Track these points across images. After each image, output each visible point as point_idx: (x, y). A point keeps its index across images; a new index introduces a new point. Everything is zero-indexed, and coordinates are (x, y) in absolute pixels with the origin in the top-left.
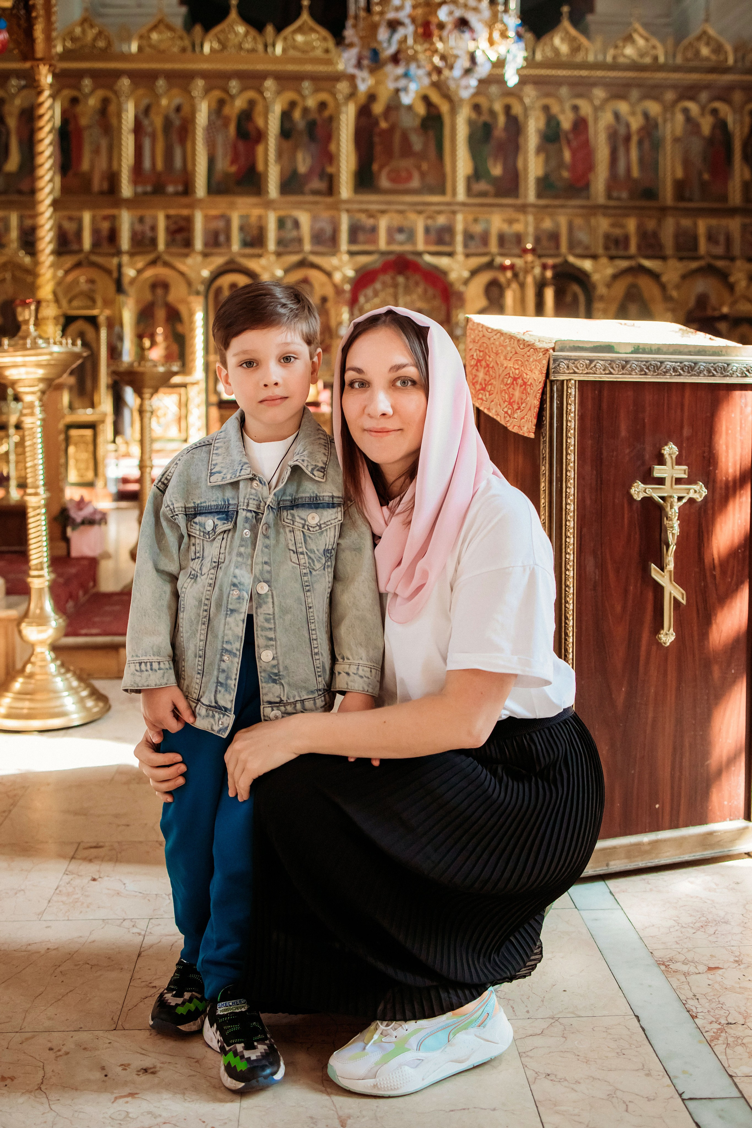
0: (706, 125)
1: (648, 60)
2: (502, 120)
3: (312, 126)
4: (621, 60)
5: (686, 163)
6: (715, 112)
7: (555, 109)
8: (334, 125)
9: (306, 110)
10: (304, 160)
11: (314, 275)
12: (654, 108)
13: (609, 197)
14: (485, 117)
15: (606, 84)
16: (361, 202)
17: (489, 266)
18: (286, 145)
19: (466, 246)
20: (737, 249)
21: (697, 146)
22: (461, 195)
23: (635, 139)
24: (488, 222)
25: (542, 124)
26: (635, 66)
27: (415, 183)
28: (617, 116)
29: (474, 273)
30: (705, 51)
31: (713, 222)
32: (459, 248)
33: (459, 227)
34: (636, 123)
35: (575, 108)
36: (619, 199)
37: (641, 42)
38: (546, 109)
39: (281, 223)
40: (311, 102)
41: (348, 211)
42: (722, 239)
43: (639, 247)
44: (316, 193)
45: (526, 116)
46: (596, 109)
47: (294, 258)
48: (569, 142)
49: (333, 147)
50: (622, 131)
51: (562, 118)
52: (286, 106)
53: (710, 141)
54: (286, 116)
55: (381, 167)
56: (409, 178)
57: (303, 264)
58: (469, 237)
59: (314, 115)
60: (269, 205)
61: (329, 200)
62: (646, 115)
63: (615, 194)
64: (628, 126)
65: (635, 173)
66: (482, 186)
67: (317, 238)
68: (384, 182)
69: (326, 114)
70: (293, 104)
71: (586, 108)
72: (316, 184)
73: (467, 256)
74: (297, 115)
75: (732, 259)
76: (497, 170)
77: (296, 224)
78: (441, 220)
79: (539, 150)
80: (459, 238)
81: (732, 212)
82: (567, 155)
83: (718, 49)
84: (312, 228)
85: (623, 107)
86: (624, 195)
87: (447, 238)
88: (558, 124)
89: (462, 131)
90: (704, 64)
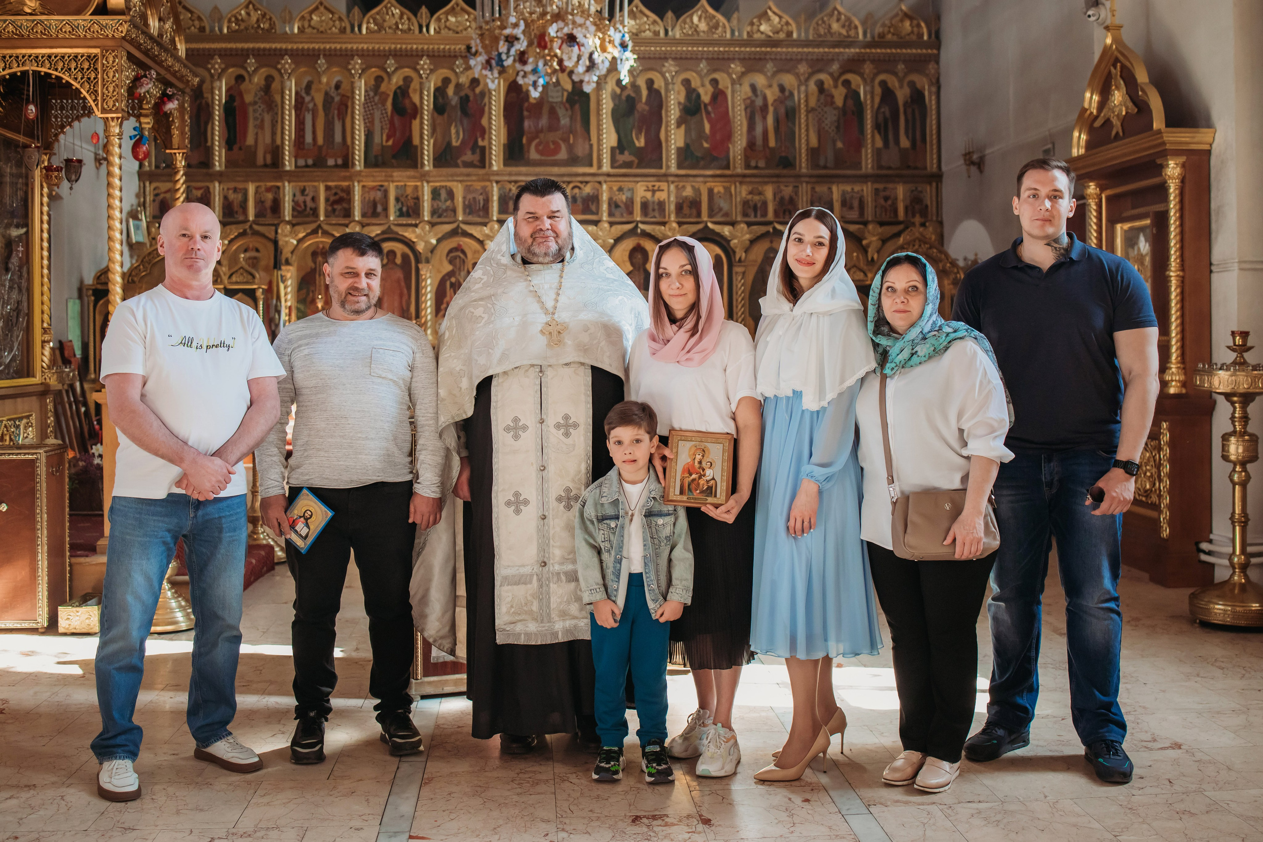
0: (839, 95)
1: (782, 36)
2: (645, 93)
3: (464, 101)
4: (757, 36)
5: (821, 134)
6: (847, 83)
7: (695, 83)
8: (486, 100)
9: (458, 86)
10: (457, 133)
11: (466, 242)
12: (788, 80)
13: (748, 166)
14: (630, 92)
15: (743, 60)
16: (510, 174)
17: (633, 232)
18: (439, 119)
19: (610, 214)
20: (869, 214)
22: (606, 168)
23: (771, 109)
24: (632, 190)
25: (682, 98)
26: (770, 42)
27: (563, 155)
28: (753, 88)
29: (618, 240)
30: (835, 26)
31: (848, 188)
32: (605, 217)
33: (605, 197)
34: (772, 95)
35: (715, 82)
36: (756, 167)
37: (776, 20)
38: (687, 83)
39: (435, 193)
40: (464, 80)
41: (497, 182)
42: (856, 204)
43: (776, 213)
44: (467, 165)
45: (667, 91)
46: (733, 83)
47: (448, 228)
48: (708, 113)
49: (484, 122)
50: (759, 102)
51: (701, 91)
52: (439, 84)
53: (844, 111)
54: (440, 92)
55: (530, 141)
56: (557, 150)
57: (454, 233)
58: (614, 205)
59: (466, 91)
60: (424, 177)
61: (481, 172)
62: (782, 89)
63: (753, 164)
64: (765, 98)
65: (772, 143)
66: (626, 157)
67: (470, 208)
68: (534, 155)
69: (478, 90)
70: (446, 81)
71: (724, 81)
72: (468, 157)
73: (611, 224)
74: (450, 91)
75: (865, 224)
76: (640, 143)
77: (451, 194)
78: (588, 190)
79: (680, 122)
80: (605, 207)
81: (864, 178)
82: (707, 127)
83: (849, 24)
84: (464, 198)
85: (760, 80)
86: (762, 164)
87: (593, 208)
88: (699, 96)
90: (835, 38)
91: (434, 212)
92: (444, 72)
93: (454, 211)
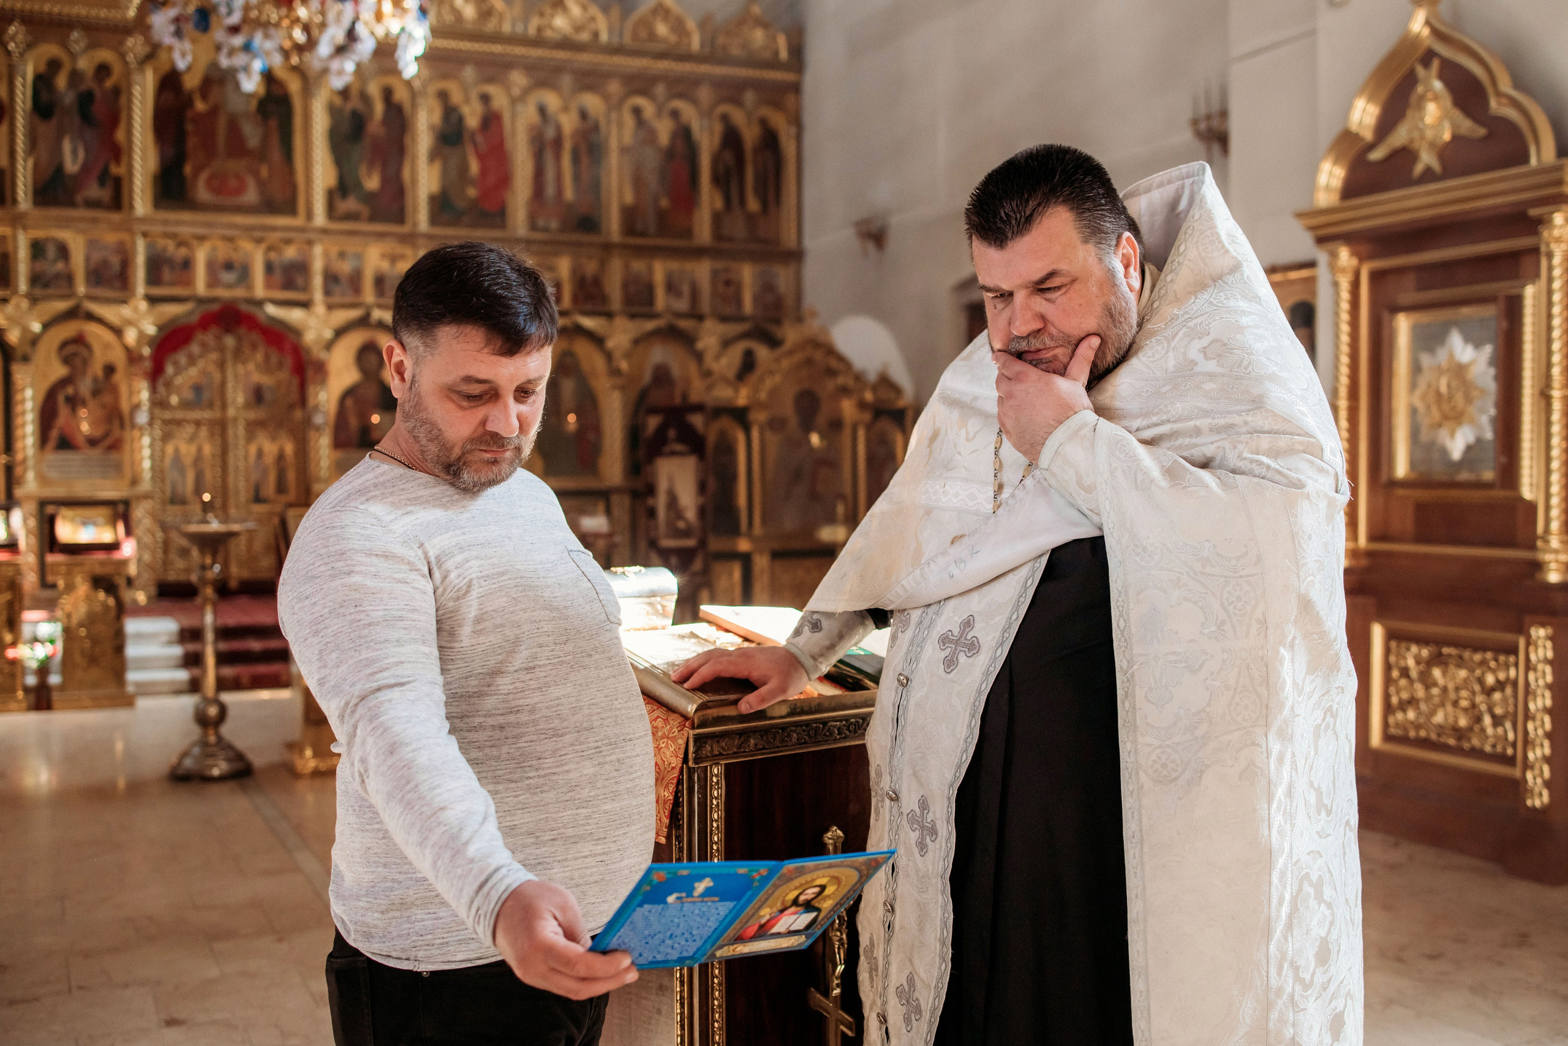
0: (664, 130)
1: (585, 37)
2: (379, 108)
3: (86, 100)
4: (549, 33)
5: (638, 182)
6: (675, 114)
7: (456, 97)
8: (123, 100)
9: (75, 76)
10: (74, 152)
11: (93, 330)
12: (592, 102)
13: (533, 227)
14: (354, 103)
15: (530, 67)
16: (165, 222)
17: (364, 322)
18: (45, 129)
19: (327, 292)
20: (705, 305)
21: (652, 160)
22: (320, 218)
23: (567, 146)
24: (359, 257)
25: (437, 117)
26: (565, 44)
27: (251, 196)
28: (542, 111)
29: (340, 332)
30: (662, 29)
31: (674, 265)
32: (318, 296)
33: (318, 266)
34: (569, 123)
35: (485, 99)
36: (545, 230)
37: (576, 10)
38: (443, 96)
39: (37, 249)
40: (85, 64)
41: (145, 235)
42: (686, 290)
43: (575, 299)
44: (93, 204)
45: (414, 105)
46: (514, 101)
47: (61, 306)
48: (475, 145)
49: (120, 135)
50: (550, 133)
51: (466, 110)
52: (42, 68)
53: (669, 154)
54: (43, 82)
55: (197, 172)
56: (240, 190)
57: (72, 314)
58: (331, 278)
59: (89, 83)
60: (18, 221)
61: (115, 217)
62: (584, 115)
63: (541, 223)
64: (559, 128)
65: (569, 194)
66: (350, 204)
67: (98, 275)
68: (202, 193)
69: (109, 83)
70: (54, 65)
71: (500, 100)
72: (94, 191)
73: (330, 307)
74: (61, 81)
75: (700, 318)
76: (372, 183)
77: (63, 251)
78: (291, 253)
79: (433, 156)
80: (318, 281)
81: (699, 253)
82: (474, 167)
83: (679, 27)
84: (87, 259)
85: (552, 100)
86: (554, 225)
87: (300, 281)
88: (461, 119)
89: (320, 123)
90: (660, 47)
91: (35, 279)
92: (50, 50)
93: (69, 279)
